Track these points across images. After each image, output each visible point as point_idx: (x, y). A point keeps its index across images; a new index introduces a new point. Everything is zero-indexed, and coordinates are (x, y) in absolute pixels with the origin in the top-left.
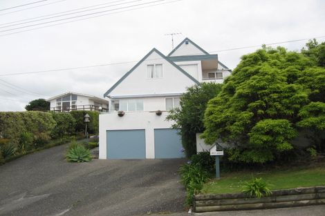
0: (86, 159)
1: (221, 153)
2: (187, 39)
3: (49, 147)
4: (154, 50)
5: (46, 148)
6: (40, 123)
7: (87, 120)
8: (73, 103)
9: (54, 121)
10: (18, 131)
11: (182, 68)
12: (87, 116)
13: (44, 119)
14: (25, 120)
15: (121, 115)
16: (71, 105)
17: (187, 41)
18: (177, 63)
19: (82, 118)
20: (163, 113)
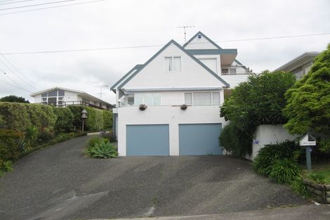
0: (114, 155)
1: (314, 143)
2: (200, 32)
3: (53, 144)
4: (172, 41)
5: (50, 144)
6: (43, 117)
7: (84, 116)
8: (60, 99)
9: (55, 116)
10: (24, 124)
11: (202, 61)
12: (84, 111)
13: (47, 112)
14: (31, 113)
15: (142, 108)
16: (58, 100)
17: (200, 35)
18: (197, 57)
19: (79, 114)
20: (188, 107)
